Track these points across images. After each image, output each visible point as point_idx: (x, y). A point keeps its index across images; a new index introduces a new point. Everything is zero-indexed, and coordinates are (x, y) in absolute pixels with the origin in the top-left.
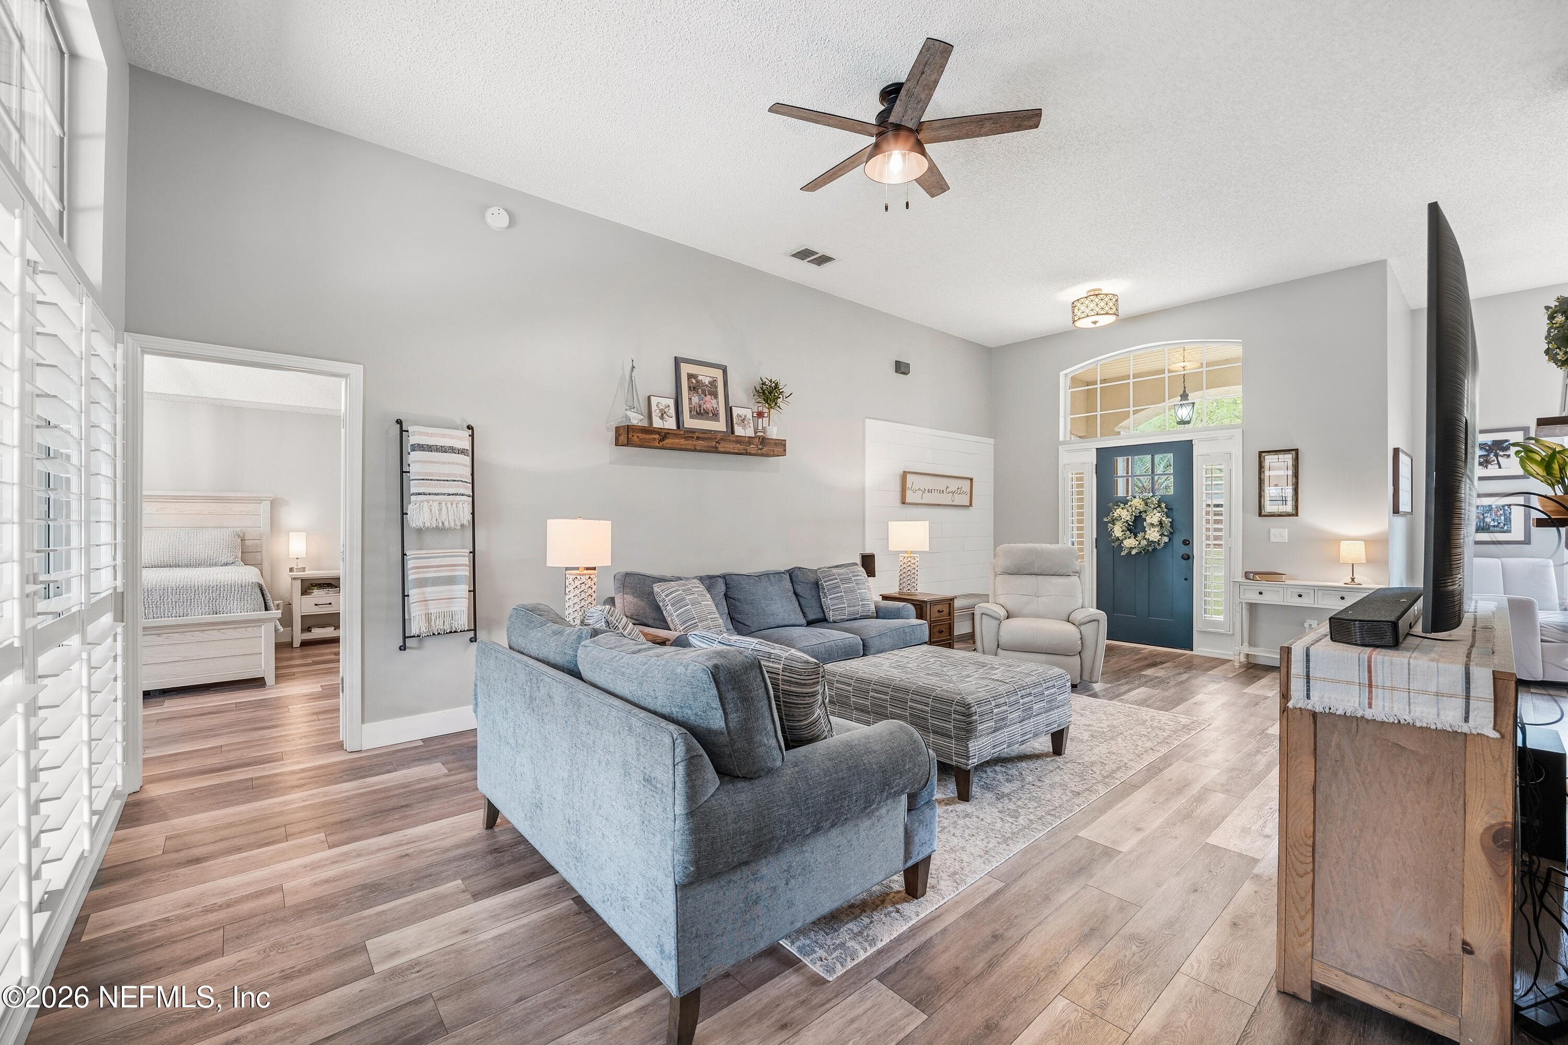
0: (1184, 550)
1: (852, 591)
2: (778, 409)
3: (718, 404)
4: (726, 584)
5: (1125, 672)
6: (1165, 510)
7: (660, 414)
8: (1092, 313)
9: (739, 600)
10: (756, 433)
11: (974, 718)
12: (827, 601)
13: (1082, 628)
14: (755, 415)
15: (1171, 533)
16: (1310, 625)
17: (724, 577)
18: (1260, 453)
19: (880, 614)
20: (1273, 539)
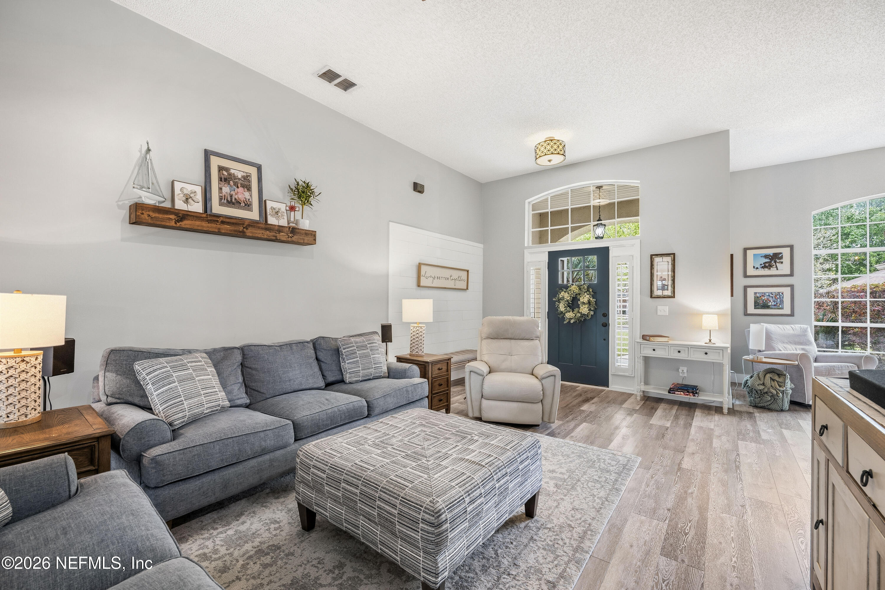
0: (603, 320)
1: (366, 356)
2: (310, 206)
3: (251, 196)
4: (244, 355)
5: (569, 408)
6: (592, 293)
7: (184, 199)
8: (549, 153)
9: (256, 369)
10: (288, 224)
11: (444, 527)
12: (346, 365)
13: (544, 381)
14: (288, 209)
15: (595, 309)
16: (683, 371)
17: (243, 350)
18: (652, 255)
19: (391, 374)
20: (659, 313)
